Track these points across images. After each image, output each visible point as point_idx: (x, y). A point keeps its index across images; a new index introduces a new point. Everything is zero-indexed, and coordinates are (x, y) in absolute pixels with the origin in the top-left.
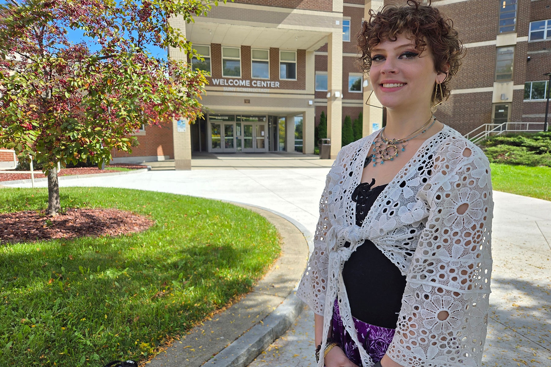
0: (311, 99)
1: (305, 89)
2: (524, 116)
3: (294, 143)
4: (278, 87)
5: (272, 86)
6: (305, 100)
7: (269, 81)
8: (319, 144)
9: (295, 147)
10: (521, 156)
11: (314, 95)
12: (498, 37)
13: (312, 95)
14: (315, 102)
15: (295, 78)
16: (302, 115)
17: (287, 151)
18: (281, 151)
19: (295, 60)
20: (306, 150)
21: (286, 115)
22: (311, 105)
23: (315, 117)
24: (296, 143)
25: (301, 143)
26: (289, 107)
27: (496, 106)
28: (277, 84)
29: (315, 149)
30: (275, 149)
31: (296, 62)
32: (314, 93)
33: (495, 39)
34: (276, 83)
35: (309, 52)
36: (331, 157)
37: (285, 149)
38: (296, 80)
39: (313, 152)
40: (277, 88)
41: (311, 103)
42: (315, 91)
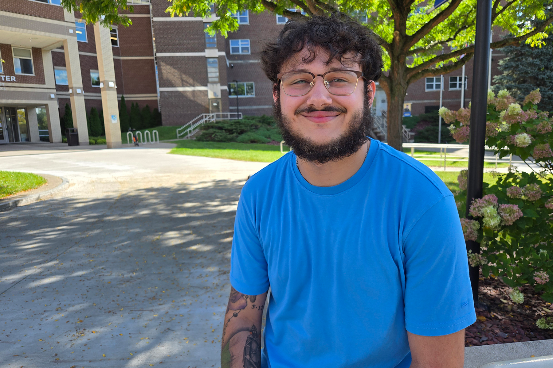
0: (52, 93)
1: (45, 84)
2: (231, 108)
3: (38, 134)
4: (15, 81)
5: (7, 80)
6: (46, 93)
7: (2, 75)
8: (66, 133)
9: (40, 137)
10: (221, 136)
11: (55, 89)
12: (206, 50)
13: (54, 89)
14: (57, 95)
15: (32, 73)
16: (45, 107)
17: (31, 141)
18: (24, 142)
19: (31, 57)
20: (53, 139)
21: (26, 107)
22: (53, 98)
23: (59, 109)
24: (41, 133)
25: (47, 133)
26: (29, 99)
27: (212, 101)
28: (13, 78)
29: (62, 138)
30: (17, 139)
31: (32, 58)
32: (55, 87)
33: (204, 51)
34: (11, 77)
35: (45, 50)
36: (80, 144)
37: (28, 139)
38: (33, 75)
39: (61, 141)
40: (13, 82)
41: (53, 96)
42: (56, 85)
